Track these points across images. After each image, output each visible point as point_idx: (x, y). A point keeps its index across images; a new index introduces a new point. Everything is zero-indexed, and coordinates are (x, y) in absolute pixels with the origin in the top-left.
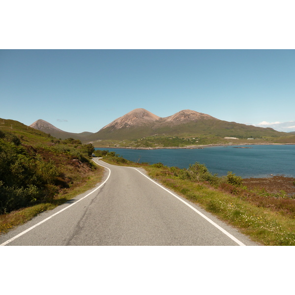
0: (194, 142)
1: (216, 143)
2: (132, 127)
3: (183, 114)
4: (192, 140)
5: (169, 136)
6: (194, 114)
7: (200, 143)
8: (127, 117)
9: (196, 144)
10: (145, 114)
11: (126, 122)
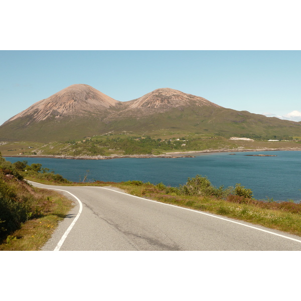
0: (178, 146)
1: (215, 147)
2: (66, 118)
3: (159, 95)
4: (176, 142)
5: (135, 135)
6: (178, 96)
7: (188, 148)
8: (56, 100)
9: (183, 149)
10: (90, 94)
11: (55, 108)
